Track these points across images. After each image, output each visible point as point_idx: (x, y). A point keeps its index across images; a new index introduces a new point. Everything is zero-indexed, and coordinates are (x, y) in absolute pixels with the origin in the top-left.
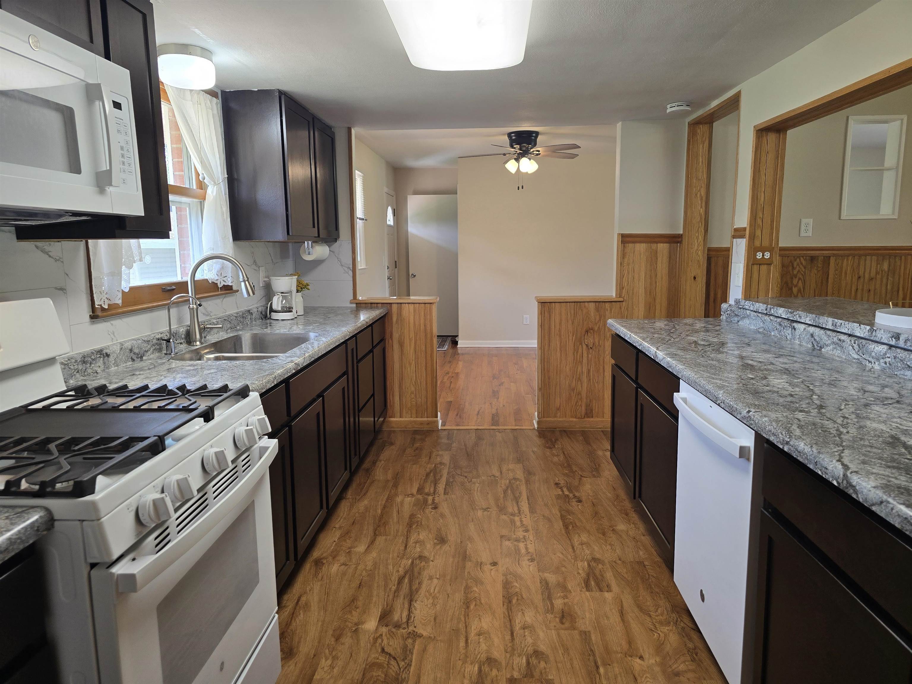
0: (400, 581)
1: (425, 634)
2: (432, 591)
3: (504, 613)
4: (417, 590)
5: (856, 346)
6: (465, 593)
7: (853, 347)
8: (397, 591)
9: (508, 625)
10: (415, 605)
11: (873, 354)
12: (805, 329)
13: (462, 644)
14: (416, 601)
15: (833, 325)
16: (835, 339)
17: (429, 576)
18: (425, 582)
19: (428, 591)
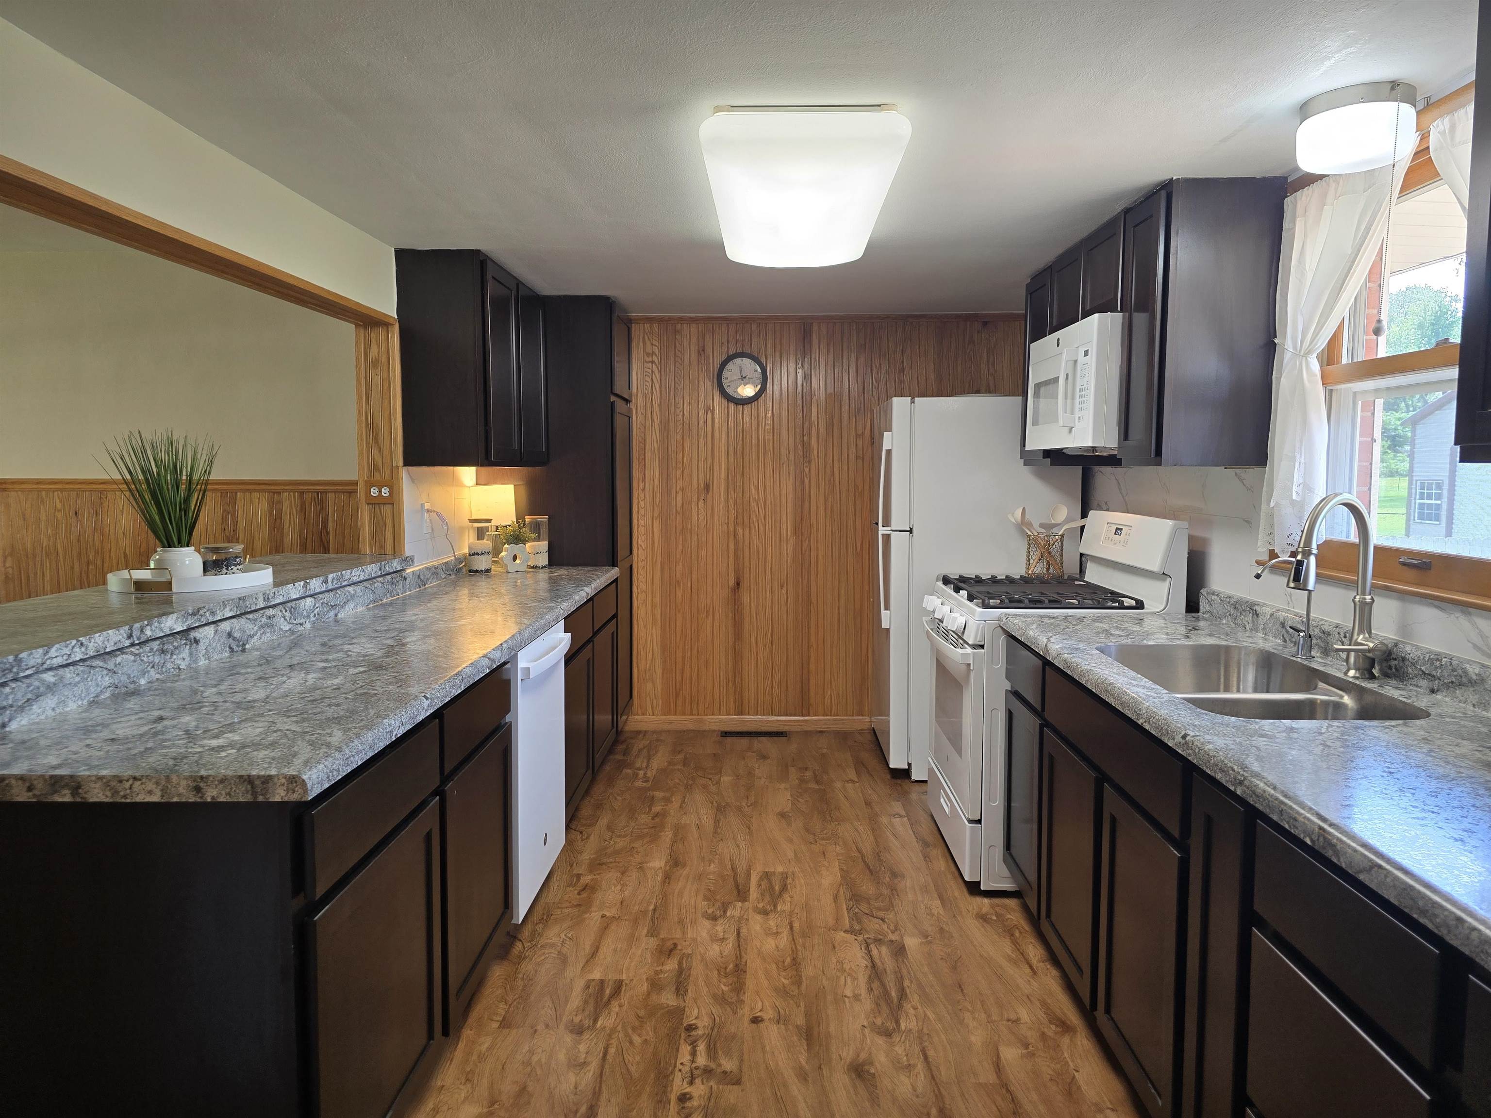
0: (903, 994)
1: (842, 934)
2: (849, 980)
3: (746, 954)
4: (870, 980)
5: (287, 614)
6: (801, 976)
7: (284, 617)
8: (900, 980)
9: (742, 941)
10: (866, 963)
11: (305, 613)
12: (216, 631)
13: (796, 925)
14: (867, 966)
15: (264, 600)
16: (264, 620)
17: (860, 1001)
18: (863, 991)
19: (854, 979)
